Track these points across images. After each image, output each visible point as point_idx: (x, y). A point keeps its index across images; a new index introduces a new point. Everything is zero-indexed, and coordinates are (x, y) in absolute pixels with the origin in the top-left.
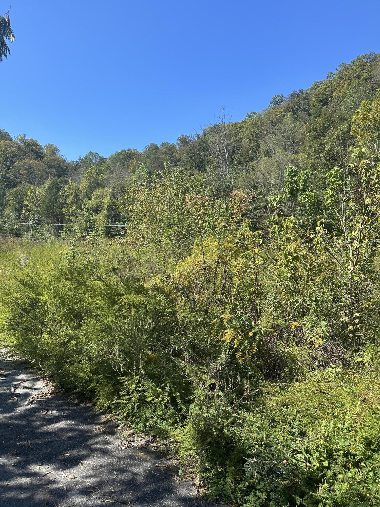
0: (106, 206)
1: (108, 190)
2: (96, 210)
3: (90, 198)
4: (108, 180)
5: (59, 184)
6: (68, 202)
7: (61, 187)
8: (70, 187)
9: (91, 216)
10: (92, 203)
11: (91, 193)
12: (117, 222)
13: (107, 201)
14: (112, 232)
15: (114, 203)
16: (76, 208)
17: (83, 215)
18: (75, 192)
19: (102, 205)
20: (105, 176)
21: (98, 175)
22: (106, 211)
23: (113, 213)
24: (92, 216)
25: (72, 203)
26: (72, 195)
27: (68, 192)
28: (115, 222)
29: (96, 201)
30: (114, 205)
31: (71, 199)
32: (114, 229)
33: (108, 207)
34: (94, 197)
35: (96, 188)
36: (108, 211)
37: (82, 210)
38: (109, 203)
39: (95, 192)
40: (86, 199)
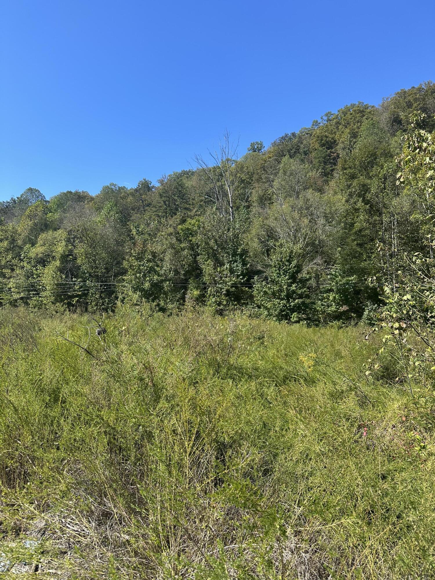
0: (58, 256)
1: (61, 234)
2: (43, 262)
3: (33, 244)
4: (61, 220)
6: (1, 250)
10: (38, 250)
11: (36, 238)
12: (75, 278)
13: (60, 249)
17: (23, 267)
19: (54, 254)
20: (57, 216)
22: (58, 263)
23: (70, 265)
24: (37, 269)
25: (7, 250)
27: (1, 235)
28: (72, 278)
29: (44, 248)
32: (70, 288)
33: (61, 257)
34: (40, 242)
36: (62, 263)
38: (64, 251)
39: (43, 236)
40: (28, 246)
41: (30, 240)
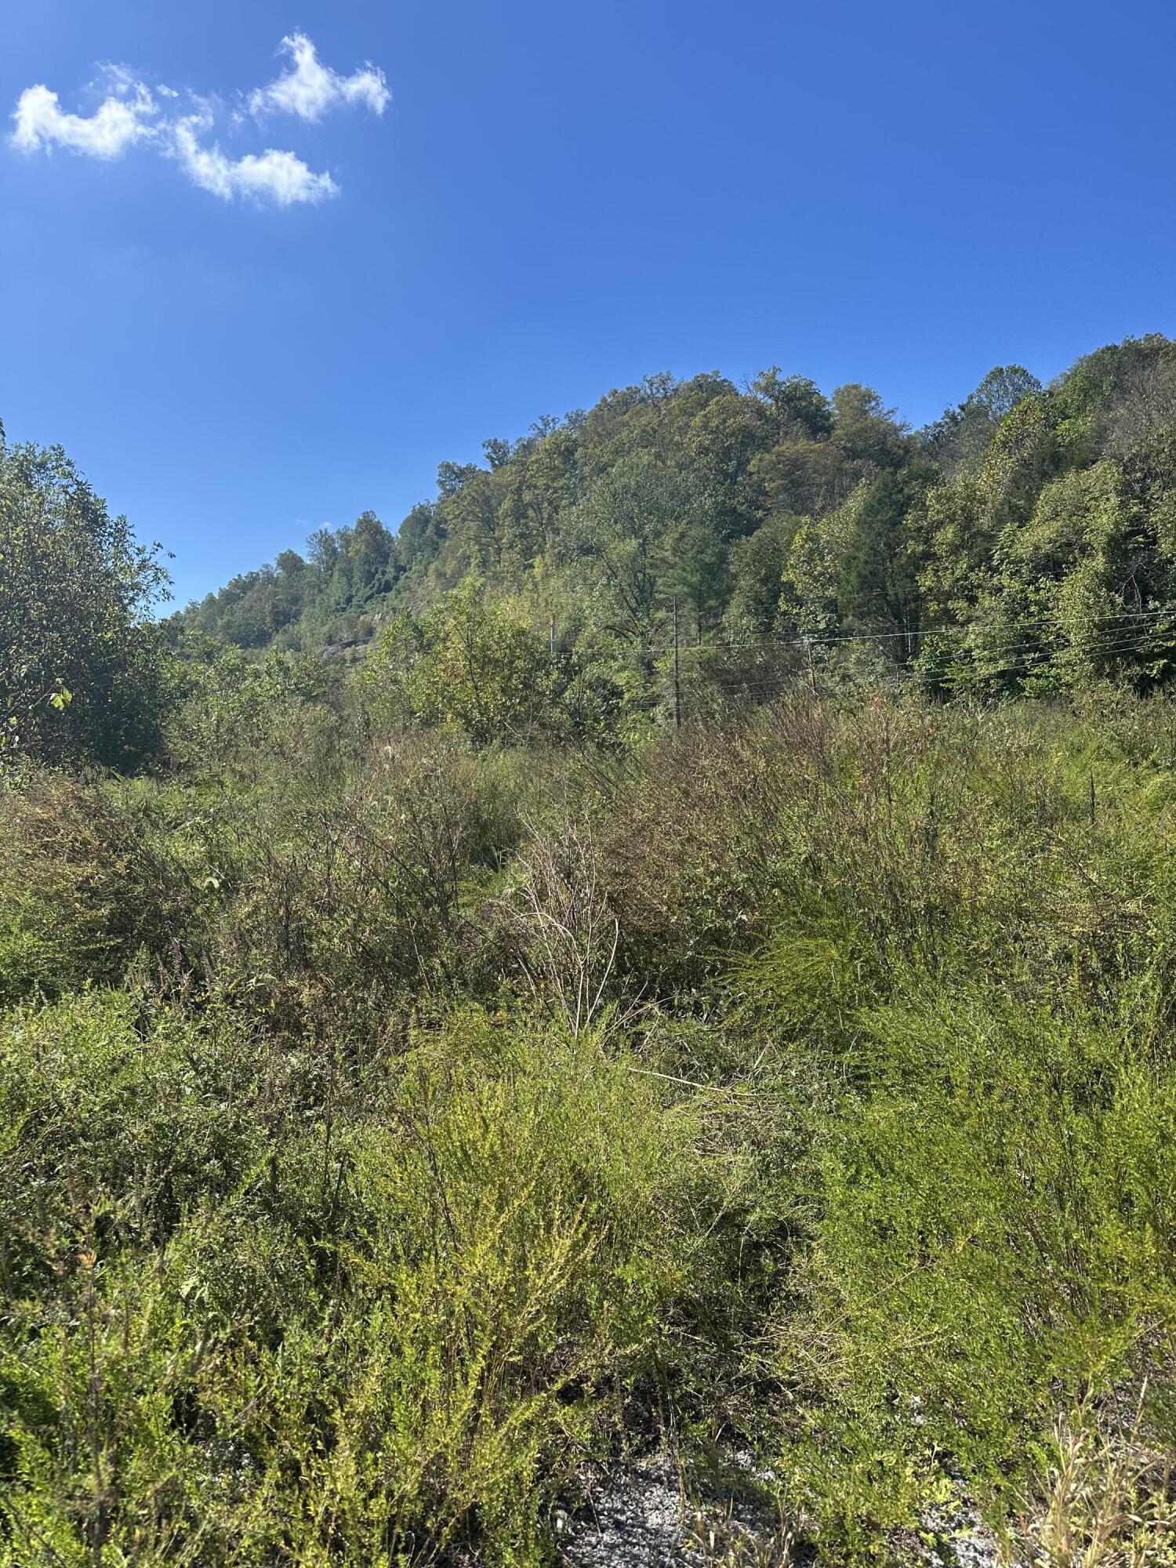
2: (1054, 565)
3: (1023, 518)
4: (1101, 434)
6: (941, 550)
9: (1032, 588)
10: (1040, 534)
12: (1154, 599)
13: (1105, 520)
15: (1137, 520)
17: (1000, 590)
18: (963, 509)
20: (1085, 424)
23: (1138, 562)
24: (1038, 590)
25: (955, 550)
29: (1056, 525)
30: (1141, 532)
37: (995, 570)
40: (1008, 527)
41: (1014, 509)
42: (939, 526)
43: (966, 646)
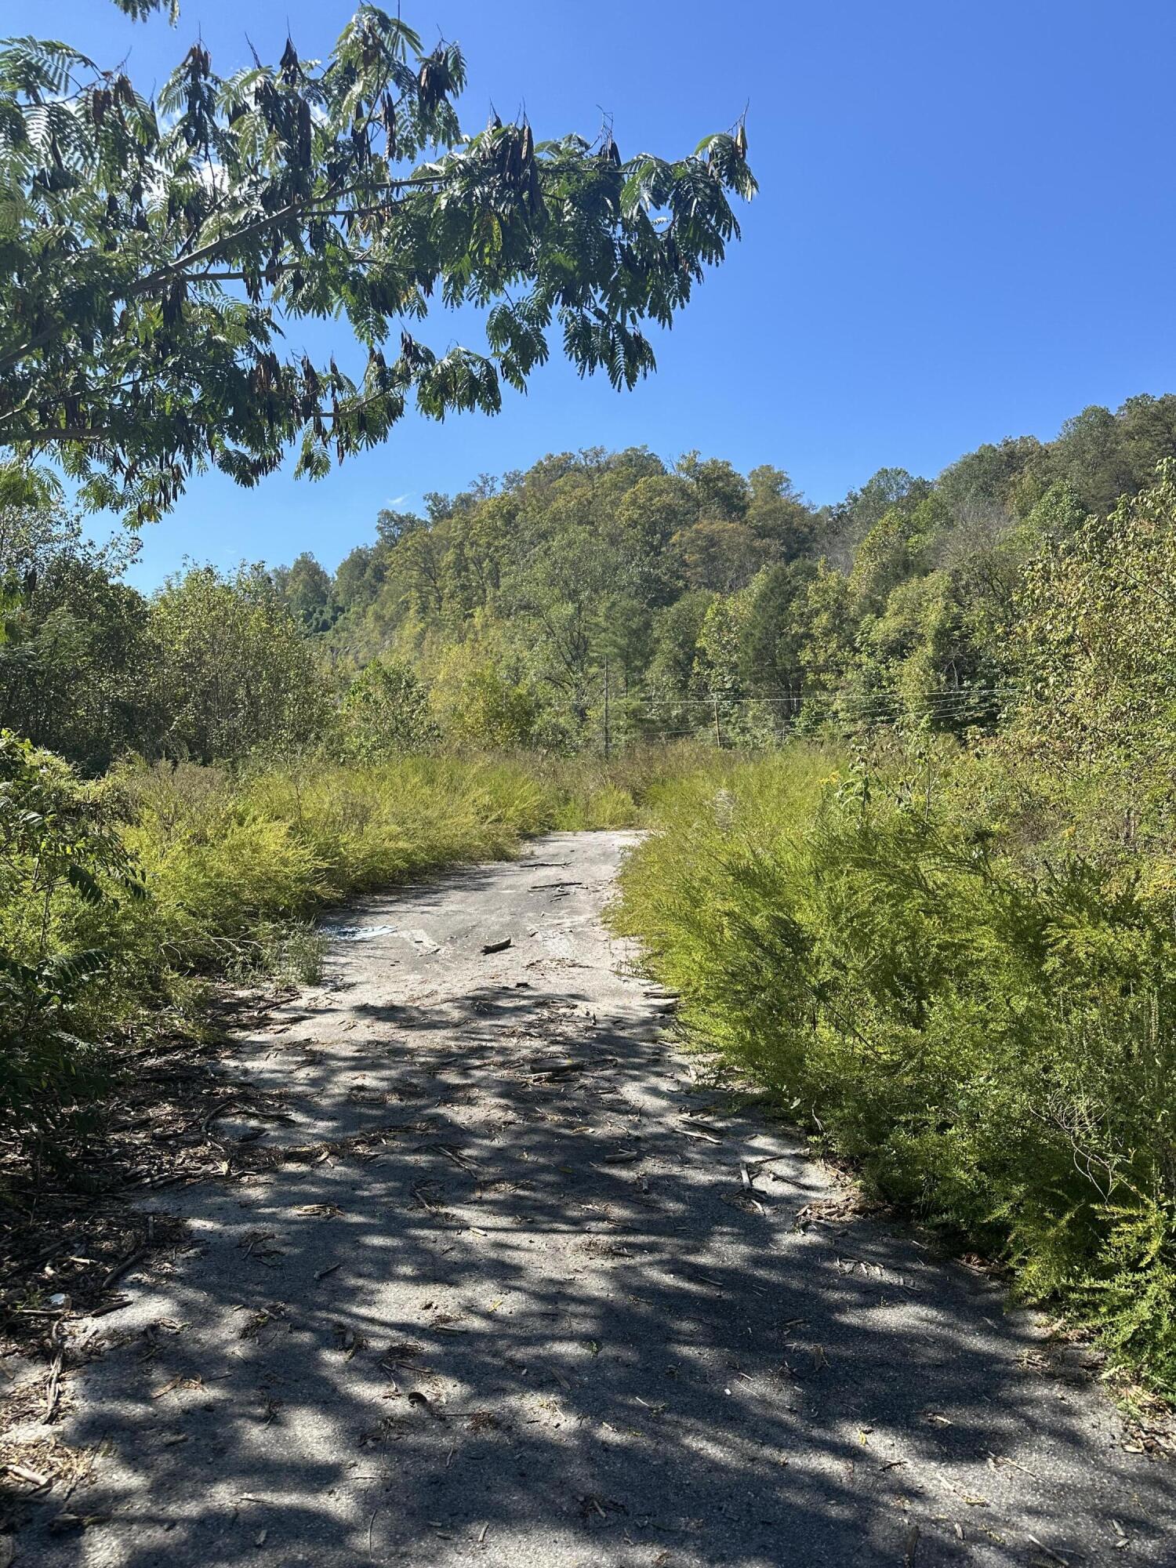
0: (930, 633)
1: (937, 581)
2: (899, 649)
3: (880, 613)
4: (936, 550)
5: (789, 582)
6: (816, 632)
7: (796, 588)
8: (820, 585)
9: (883, 666)
10: (885, 628)
11: (885, 597)
12: (967, 679)
13: (933, 617)
14: (949, 712)
15: (957, 619)
16: (839, 648)
17: (860, 666)
18: (836, 600)
19: (920, 631)
20: (929, 539)
21: (907, 538)
22: (929, 650)
23: (954, 653)
24: (888, 668)
25: (827, 633)
26: (826, 610)
27: (816, 602)
28: (961, 682)
29: (900, 619)
30: (960, 628)
31: (823, 619)
32: (957, 703)
33: (936, 636)
34: (892, 607)
35: (898, 579)
36: (938, 648)
37: (856, 650)
38: (941, 620)
39: (898, 592)
40: (868, 617)
41: (873, 603)
42: (817, 612)
43: (834, 708)
